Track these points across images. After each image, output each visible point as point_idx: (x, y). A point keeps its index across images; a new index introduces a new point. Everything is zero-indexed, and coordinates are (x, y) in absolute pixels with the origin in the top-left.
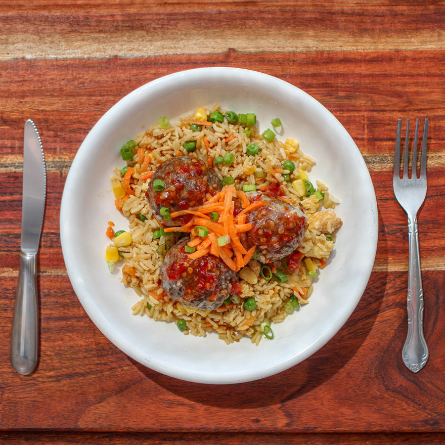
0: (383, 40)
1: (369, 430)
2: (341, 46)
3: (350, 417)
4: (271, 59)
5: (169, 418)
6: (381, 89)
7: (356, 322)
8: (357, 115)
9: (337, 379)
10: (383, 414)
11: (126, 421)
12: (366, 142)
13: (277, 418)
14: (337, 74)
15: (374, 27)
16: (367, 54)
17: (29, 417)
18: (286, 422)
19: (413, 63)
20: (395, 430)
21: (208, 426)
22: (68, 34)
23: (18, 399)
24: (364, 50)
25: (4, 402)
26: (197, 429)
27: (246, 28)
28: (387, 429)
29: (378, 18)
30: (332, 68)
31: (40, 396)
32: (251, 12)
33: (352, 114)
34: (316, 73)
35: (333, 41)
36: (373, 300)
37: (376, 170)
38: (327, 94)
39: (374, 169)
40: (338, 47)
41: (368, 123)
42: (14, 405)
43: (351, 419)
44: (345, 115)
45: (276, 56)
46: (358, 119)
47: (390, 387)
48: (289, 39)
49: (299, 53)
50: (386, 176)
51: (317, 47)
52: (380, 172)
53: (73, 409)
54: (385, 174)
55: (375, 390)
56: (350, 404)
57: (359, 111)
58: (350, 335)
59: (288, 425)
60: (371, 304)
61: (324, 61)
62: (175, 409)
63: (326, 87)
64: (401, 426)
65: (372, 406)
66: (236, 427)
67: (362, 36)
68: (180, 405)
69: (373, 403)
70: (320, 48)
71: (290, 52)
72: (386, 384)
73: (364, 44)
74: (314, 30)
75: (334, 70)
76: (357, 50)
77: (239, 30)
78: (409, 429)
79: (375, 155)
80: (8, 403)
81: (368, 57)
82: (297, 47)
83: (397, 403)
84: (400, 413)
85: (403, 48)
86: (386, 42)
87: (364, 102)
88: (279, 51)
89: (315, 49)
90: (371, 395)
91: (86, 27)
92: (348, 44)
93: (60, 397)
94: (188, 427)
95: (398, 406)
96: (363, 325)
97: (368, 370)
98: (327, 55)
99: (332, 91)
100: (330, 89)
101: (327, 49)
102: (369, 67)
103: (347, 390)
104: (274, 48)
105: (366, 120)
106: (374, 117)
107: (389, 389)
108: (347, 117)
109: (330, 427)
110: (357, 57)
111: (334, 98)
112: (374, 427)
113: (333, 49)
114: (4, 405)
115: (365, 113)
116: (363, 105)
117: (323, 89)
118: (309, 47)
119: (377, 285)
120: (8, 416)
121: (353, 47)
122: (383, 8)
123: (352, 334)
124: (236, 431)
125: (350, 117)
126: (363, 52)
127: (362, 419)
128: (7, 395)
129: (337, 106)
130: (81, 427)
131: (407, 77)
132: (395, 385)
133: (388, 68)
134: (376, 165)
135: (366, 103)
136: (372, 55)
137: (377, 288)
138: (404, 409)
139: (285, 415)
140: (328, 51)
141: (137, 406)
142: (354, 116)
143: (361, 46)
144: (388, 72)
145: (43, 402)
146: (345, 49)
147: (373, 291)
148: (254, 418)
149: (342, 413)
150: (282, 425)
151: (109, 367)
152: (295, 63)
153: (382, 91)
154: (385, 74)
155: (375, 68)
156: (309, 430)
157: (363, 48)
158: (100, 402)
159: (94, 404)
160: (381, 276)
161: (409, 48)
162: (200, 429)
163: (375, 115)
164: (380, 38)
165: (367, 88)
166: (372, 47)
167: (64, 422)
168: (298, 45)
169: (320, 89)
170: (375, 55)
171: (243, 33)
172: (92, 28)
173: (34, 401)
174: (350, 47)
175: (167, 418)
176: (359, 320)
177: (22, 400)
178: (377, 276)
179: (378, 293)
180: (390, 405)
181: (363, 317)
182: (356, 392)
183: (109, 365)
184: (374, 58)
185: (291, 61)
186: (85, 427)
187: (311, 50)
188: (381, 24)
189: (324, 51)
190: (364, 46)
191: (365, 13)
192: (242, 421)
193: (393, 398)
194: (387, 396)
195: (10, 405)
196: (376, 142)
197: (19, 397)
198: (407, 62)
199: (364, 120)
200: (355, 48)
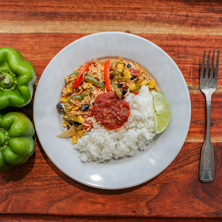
0: (201, 30)
1: (187, 217)
2: (181, 32)
3: (179, 211)
4: (147, 37)
5: (92, 210)
6: (200, 54)
7: (183, 166)
8: (188, 66)
9: (173, 193)
10: (194, 209)
11: (72, 211)
12: (191, 80)
13: (144, 211)
14: (178, 45)
15: (197, 23)
16: (194, 36)
17: (25, 208)
18: (148, 212)
19: (215, 41)
20: (199, 217)
21: (111, 214)
22: (46, 21)
23: (20, 199)
24: (192, 34)
25: (13, 201)
26: (105, 215)
27: (135, 21)
28: (196, 216)
29: (199, 19)
30: (176, 42)
31: (31, 198)
32: (138, 13)
33: (185, 65)
34: (168, 45)
35: (177, 29)
36: (192, 156)
37: (195, 93)
38: (174, 55)
39: (195, 92)
40: (179, 32)
41: (192, 70)
42: (18, 202)
43: (179, 212)
44: (181, 66)
45: (149, 35)
46: (188, 68)
47: (198, 197)
48: (156, 27)
49: (160, 35)
50: (200, 97)
51: (169, 32)
52: (197, 94)
53: (46, 204)
54: (200, 95)
55: (191, 198)
56: (179, 204)
57: (188, 64)
58: (180, 172)
59: (149, 214)
60: (190, 157)
61: (173, 39)
62: (95, 205)
63: (173, 52)
64: (202, 215)
65: (189, 206)
66: (124, 214)
67: (191, 27)
68: (98, 203)
69: (190, 204)
70: (171, 33)
71: (156, 34)
72: (196, 195)
73: (192, 31)
74: (168, 23)
75: (177, 43)
76: (189, 34)
77: (131, 22)
78: (206, 216)
79: (195, 86)
80: (15, 201)
81: (194, 38)
82: (159, 32)
83: (201, 204)
84: (202, 209)
85: (211, 34)
86: (203, 31)
87: (191, 60)
88: (151, 33)
89: (168, 33)
90: (188, 200)
91: (55, 18)
92: (184, 31)
93: (40, 199)
94: (101, 214)
95: (201, 206)
96: (186, 167)
97: (188, 189)
98: (174, 36)
99: (176, 54)
100: (174, 53)
101: (174, 33)
102: (194, 42)
103: (177, 198)
104: (148, 31)
105: (192, 69)
106: (195, 67)
107: (197, 198)
108: (183, 67)
109: (169, 215)
110: (188, 38)
111: (176, 57)
112: (190, 215)
113: (177, 33)
114: (13, 202)
115: (192, 65)
116: (190, 61)
117: (171, 53)
118: (165, 32)
119: (194, 149)
120: (15, 207)
121: (187, 33)
122: (202, 14)
123: (181, 172)
124: (124, 216)
125: (184, 67)
126: (191, 35)
127: (184, 211)
128: (14, 197)
129: (178, 61)
130: (50, 213)
131: (212, 48)
132: (200, 196)
133: (203, 44)
134: (196, 91)
135: (192, 60)
136: (196, 37)
137: (194, 150)
138: (204, 207)
139: (148, 209)
140: (174, 34)
141: (77, 203)
142: (186, 67)
143: (190, 32)
144: (203, 46)
145: (32, 201)
146: (183, 33)
147: (192, 151)
148: (133, 210)
149: (175, 209)
150: (146, 213)
151: (64, 185)
152: (158, 39)
153: (200, 55)
154: (201, 46)
155: (197, 43)
156: (159, 216)
157: (191, 33)
158: (60, 201)
159: (56, 202)
160: (196, 144)
161: (214, 34)
162: (107, 215)
163: (196, 66)
164: (200, 29)
165: (193, 53)
166: (196, 33)
167: (42, 210)
168: (160, 31)
169: (170, 53)
170: (197, 37)
171: (133, 24)
172: (58, 18)
173: (28, 200)
174: (185, 33)
175: (91, 209)
176: (185, 165)
177: (22, 200)
178: (194, 144)
179: (194, 152)
180: (198, 205)
181: (187, 164)
182: (181, 199)
183: (64, 184)
184: (197, 38)
185: (156, 38)
186: (52, 213)
187: (166, 33)
188: (200, 22)
189: (172, 34)
190: (192, 32)
191: (193, 16)
192: (127, 212)
193: (199, 202)
194: (196, 201)
195: (16, 202)
196: (196, 80)
197: (21, 198)
198: (212, 41)
199: (191, 69)
200: (188, 33)
